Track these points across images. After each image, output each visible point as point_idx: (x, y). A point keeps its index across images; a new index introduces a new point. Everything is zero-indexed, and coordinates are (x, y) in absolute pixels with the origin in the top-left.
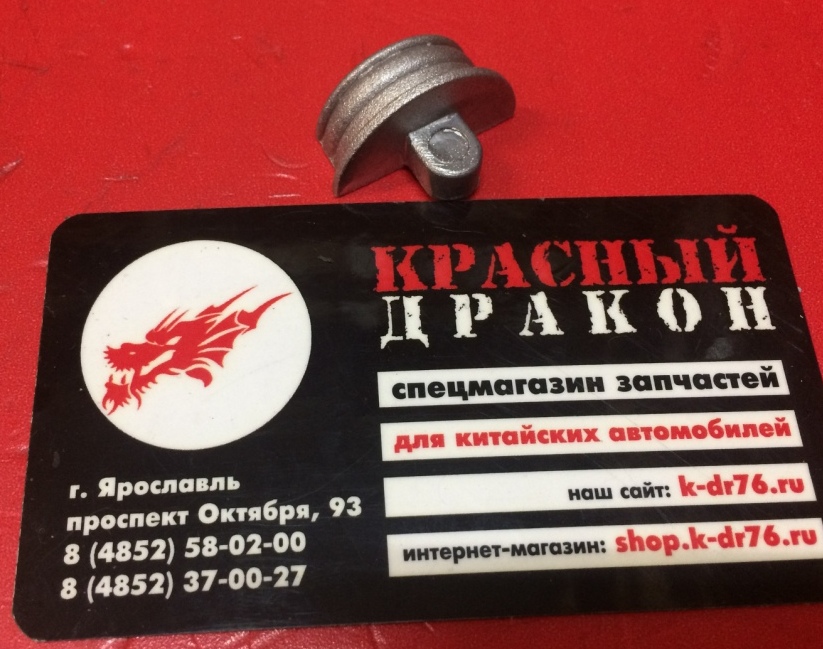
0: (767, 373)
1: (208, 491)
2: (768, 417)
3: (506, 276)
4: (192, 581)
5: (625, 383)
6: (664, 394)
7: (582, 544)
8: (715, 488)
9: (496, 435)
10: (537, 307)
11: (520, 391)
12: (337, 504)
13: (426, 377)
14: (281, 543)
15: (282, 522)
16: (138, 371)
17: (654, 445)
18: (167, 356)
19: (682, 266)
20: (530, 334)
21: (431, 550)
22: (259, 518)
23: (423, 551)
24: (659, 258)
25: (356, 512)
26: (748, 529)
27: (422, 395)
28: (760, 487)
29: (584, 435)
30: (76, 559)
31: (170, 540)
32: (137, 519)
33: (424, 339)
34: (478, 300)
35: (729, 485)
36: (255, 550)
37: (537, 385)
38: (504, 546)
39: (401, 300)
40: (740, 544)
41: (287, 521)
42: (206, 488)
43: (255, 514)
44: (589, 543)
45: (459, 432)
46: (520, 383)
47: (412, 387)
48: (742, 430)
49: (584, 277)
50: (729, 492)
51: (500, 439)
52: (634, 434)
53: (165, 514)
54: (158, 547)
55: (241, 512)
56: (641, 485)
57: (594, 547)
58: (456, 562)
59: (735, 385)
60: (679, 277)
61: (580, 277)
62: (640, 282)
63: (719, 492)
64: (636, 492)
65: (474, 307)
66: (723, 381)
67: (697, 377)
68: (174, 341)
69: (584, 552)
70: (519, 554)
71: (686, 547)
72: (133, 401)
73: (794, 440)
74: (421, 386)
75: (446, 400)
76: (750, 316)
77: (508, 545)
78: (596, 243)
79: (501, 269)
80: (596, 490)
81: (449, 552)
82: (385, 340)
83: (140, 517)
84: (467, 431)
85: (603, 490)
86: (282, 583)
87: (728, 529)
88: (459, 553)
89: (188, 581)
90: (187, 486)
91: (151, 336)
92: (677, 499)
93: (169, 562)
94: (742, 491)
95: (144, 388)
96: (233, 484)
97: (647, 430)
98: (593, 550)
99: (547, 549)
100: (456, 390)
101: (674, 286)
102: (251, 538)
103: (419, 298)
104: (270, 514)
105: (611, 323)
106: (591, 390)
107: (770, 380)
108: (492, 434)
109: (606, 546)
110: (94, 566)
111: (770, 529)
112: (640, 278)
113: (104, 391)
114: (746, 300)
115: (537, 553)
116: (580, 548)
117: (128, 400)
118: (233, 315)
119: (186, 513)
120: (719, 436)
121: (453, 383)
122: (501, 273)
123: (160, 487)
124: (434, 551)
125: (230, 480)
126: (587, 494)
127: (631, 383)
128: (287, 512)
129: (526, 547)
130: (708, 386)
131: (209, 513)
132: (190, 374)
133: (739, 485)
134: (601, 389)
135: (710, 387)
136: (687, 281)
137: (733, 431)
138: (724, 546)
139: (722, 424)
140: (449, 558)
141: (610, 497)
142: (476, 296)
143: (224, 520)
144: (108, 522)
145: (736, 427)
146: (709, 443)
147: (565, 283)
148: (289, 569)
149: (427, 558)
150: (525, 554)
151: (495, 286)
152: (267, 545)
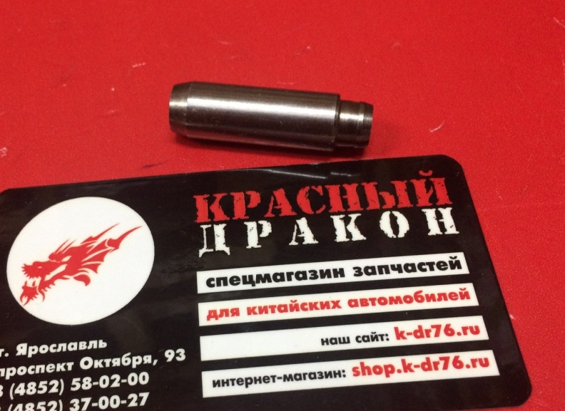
0: (454, 261)
1: (87, 349)
2: (455, 288)
3: (280, 209)
4: (74, 405)
5: (358, 272)
6: (385, 277)
7: (330, 373)
10: (300, 227)
11: (290, 279)
12: (170, 354)
13: (228, 273)
15: (134, 366)
16: (43, 278)
17: (379, 309)
18: (62, 268)
20: (296, 244)
23: (225, 381)
24: (380, 193)
25: (182, 358)
26: (441, 359)
27: (225, 284)
28: (449, 332)
29: (331, 305)
31: (62, 381)
32: (40, 368)
33: (227, 250)
34: (262, 225)
35: (428, 332)
36: (116, 384)
37: (301, 275)
38: (278, 375)
39: (212, 227)
40: (436, 369)
42: (85, 347)
43: (116, 362)
44: (334, 372)
46: (289, 274)
47: (219, 280)
48: (437, 297)
49: (331, 207)
50: (428, 336)
51: (276, 310)
52: (364, 303)
53: (58, 365)
54: (54, 385)
55: (108, 361)
56: (369, 334)
57: (338, 374)
58: (247, 387)
59: (432, 269)
61: (329, 207)
63: (422, 336)
64: (366, 339)
65: (260, 229)
66: (424, 267)
67: (406, 266)
68: (66, 259)
70: (288, 380)
72: (40, 296)
73: (473, 301)
74: (225, 279)
75: (242, 287)
76: (442, 226)
77: (281, 375)
78: (339, 186)
81: (242, 380)
82: (202, 252)
83: (43, 367)
84: (254, 306)
85: (344, 338)
86: (133, 404)
87: (428, 359)
89: (72, 405)
90: (72, 347)
91: (52, 256)
92: (393, 342)
93: (60, 394)
95: (47, 289)
96: (103, 345)
97: (373, 300)
98: (338, 376)
99: (307, 376)
100: (248, 280)
101: (391, 210)
102: (113, 377)
103: (224, 225)
104: (126, 361)
105: (349, 235)
106: (336, 276)
107: (456, 265)
108: (270, 307)
109: (345, 373)
110: (12, 398)
111: (456, 359)
112: (368, 205)
113: (21, 291)
114: (439, 216)
115: (300, 379)
116: (329, 375)
117: (36, 296)
118: (104, 242)
119: (72, 363)
120: (422, 301)
122: (277, 207)
123: (57, 348)
124: (233, 380)
125: (101, 342)
126: (334, 341)
127: (362, 271)
128: (137, 360)
129: (293, 376)
130: (414, 270)
131: (86, 363)
132: (76, 278)
134: (343, 275)
135: (415, 271)
136: (399, 206)
137: (431, 298)
139: (423, 294)
140: (242, 384)
141: (349, 342)
142: (261, 222)
143: (96, 366)
144: (22, 371)
145: (433, 296)
147: (319, 212)
148: (138, 395)
149: (228, 385)
150: (292, 380)
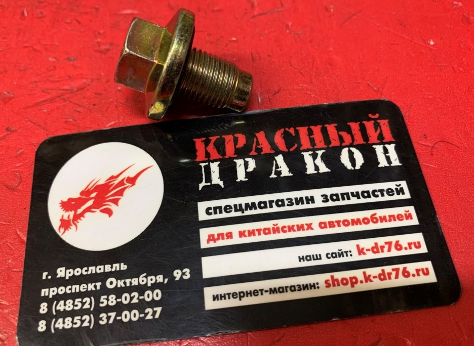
8: (375, 250)
9: (259, 231)
14: (148, 296)
19: (352, 137)
21: (227, 294)
22: (137, 284)
30: (46, 310)
41: (152, 284)
45: (240, 230)
60: (351, 142)
62: (331, 146)
69: (308, 289)
71: (362, 282)
79: (259, 145)
80: (313, 256)
88: (242, 295)
94: (389, 250)
121: (236, 205)
133: (387, 247)
138: (381, 280)
146: (372, 226)
151: (257, 154)
152: (141, 298)
